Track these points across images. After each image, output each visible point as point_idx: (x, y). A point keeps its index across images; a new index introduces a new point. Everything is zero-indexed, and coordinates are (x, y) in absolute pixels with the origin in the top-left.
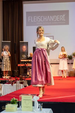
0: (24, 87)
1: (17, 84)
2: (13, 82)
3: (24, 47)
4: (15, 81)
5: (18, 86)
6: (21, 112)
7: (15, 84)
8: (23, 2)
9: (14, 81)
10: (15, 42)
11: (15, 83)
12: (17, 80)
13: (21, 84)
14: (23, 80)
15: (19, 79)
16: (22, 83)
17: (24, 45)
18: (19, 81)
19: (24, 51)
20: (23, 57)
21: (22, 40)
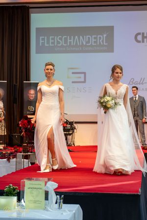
0: (30, 165)
1: (18, 160)
2: (10, 156)
3: (32, 92)
4: (14, 154)
5: (20, 163)
7: (15, 159)
8: (31, 10)
9: (12, 153)
10: (14, 83)
11: (13, 158)
12: (17, 152)
13: (25, 159)
14: (28, 152)
15: (21, 149)
16: (26, 157)
17: (31, 89)
18: (22, 154)
19: (32, 99)
20: (29, 111)
21: (28, 79)
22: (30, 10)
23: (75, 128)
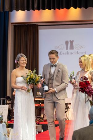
22: (39, 27)
23: (69, 108)
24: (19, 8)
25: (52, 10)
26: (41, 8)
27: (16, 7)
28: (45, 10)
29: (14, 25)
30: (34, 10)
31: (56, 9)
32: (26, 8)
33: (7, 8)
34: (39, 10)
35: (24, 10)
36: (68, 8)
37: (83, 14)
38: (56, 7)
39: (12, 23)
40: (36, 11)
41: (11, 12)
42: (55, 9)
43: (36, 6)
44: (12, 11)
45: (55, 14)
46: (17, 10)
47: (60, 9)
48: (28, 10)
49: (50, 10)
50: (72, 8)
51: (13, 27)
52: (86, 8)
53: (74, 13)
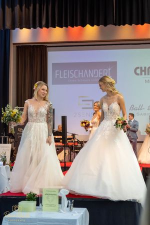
6: (41, 213)
22: (48, 48)
24: (24, 26)
25: (64, 27)
26: (50, 25)
27: (20, 25)
28: (55, 27)
29: (17, 46)
30: (41, 27)
31: (69, 27)
32: (31, 26)
33: (8, 25)
34: (48, 27)
35: (29, 28)
36: (84, 25)
37: (101, 33)
38: (68, 24)
39: (14, 44)
40: (44, 29)
41: (13, 31)
42: (67, 27)
43: (44, 23)
44: (14, 29)
45: (67, 33)
46: (21, 28)
47: (73, 27)
48: (35, 27)
49: (62, 27)
50: (88, 26)
51: (15, 48)
52: (105, 25)
53: (91, 32)
